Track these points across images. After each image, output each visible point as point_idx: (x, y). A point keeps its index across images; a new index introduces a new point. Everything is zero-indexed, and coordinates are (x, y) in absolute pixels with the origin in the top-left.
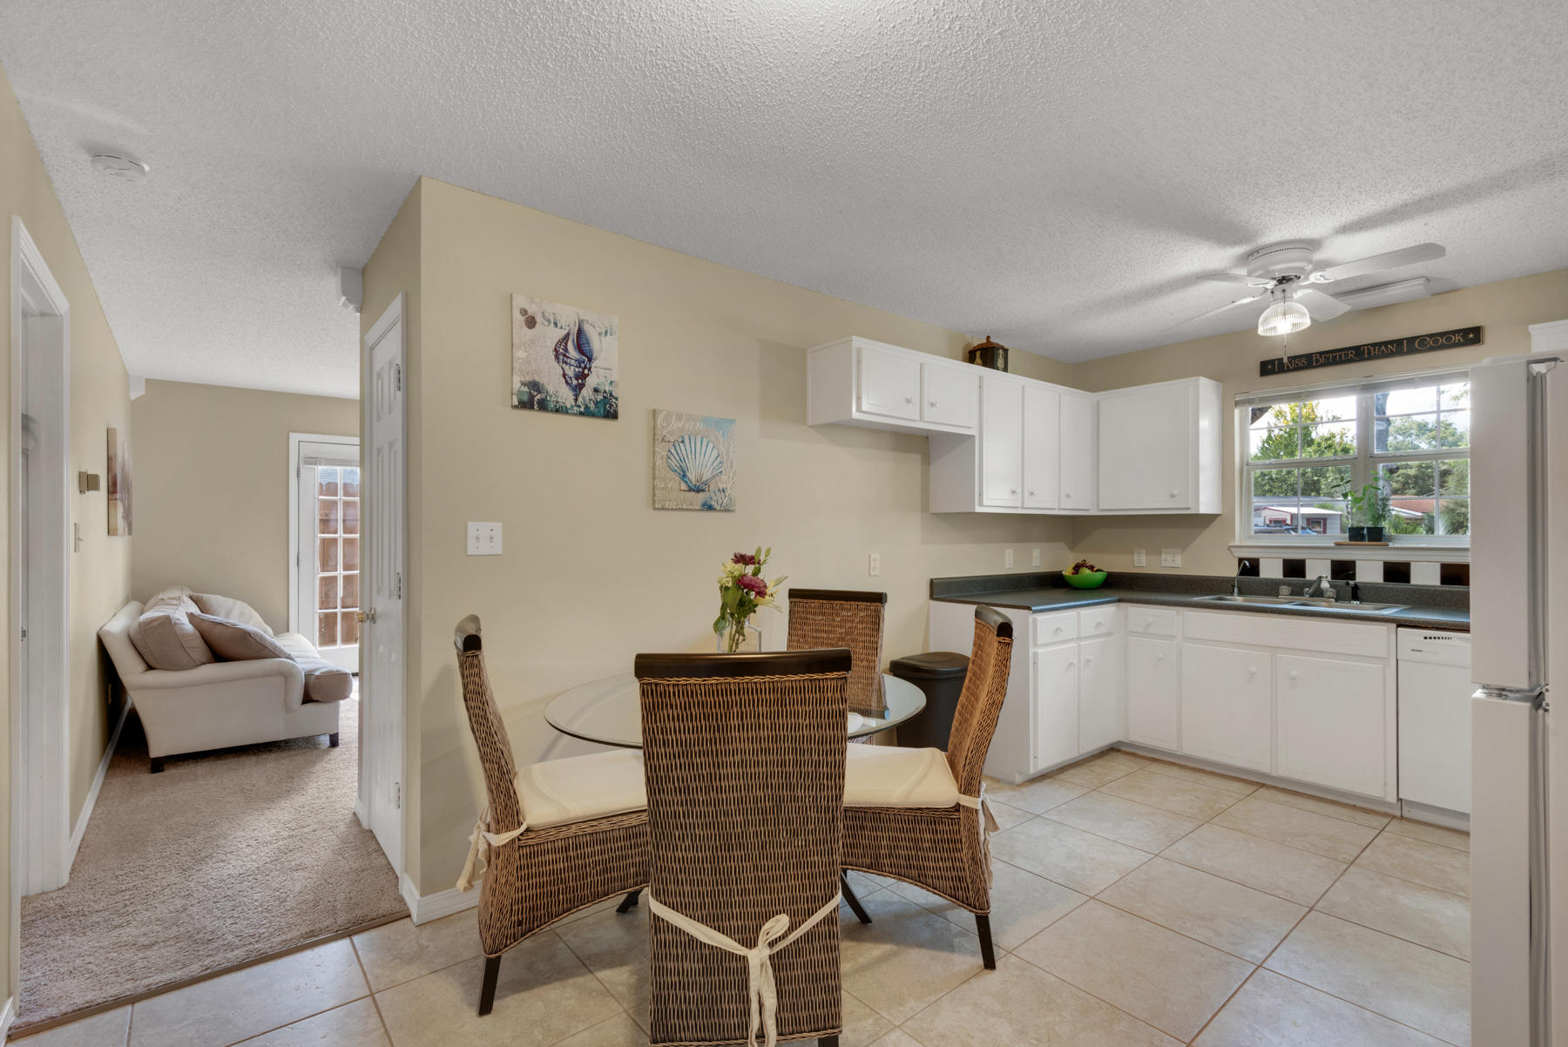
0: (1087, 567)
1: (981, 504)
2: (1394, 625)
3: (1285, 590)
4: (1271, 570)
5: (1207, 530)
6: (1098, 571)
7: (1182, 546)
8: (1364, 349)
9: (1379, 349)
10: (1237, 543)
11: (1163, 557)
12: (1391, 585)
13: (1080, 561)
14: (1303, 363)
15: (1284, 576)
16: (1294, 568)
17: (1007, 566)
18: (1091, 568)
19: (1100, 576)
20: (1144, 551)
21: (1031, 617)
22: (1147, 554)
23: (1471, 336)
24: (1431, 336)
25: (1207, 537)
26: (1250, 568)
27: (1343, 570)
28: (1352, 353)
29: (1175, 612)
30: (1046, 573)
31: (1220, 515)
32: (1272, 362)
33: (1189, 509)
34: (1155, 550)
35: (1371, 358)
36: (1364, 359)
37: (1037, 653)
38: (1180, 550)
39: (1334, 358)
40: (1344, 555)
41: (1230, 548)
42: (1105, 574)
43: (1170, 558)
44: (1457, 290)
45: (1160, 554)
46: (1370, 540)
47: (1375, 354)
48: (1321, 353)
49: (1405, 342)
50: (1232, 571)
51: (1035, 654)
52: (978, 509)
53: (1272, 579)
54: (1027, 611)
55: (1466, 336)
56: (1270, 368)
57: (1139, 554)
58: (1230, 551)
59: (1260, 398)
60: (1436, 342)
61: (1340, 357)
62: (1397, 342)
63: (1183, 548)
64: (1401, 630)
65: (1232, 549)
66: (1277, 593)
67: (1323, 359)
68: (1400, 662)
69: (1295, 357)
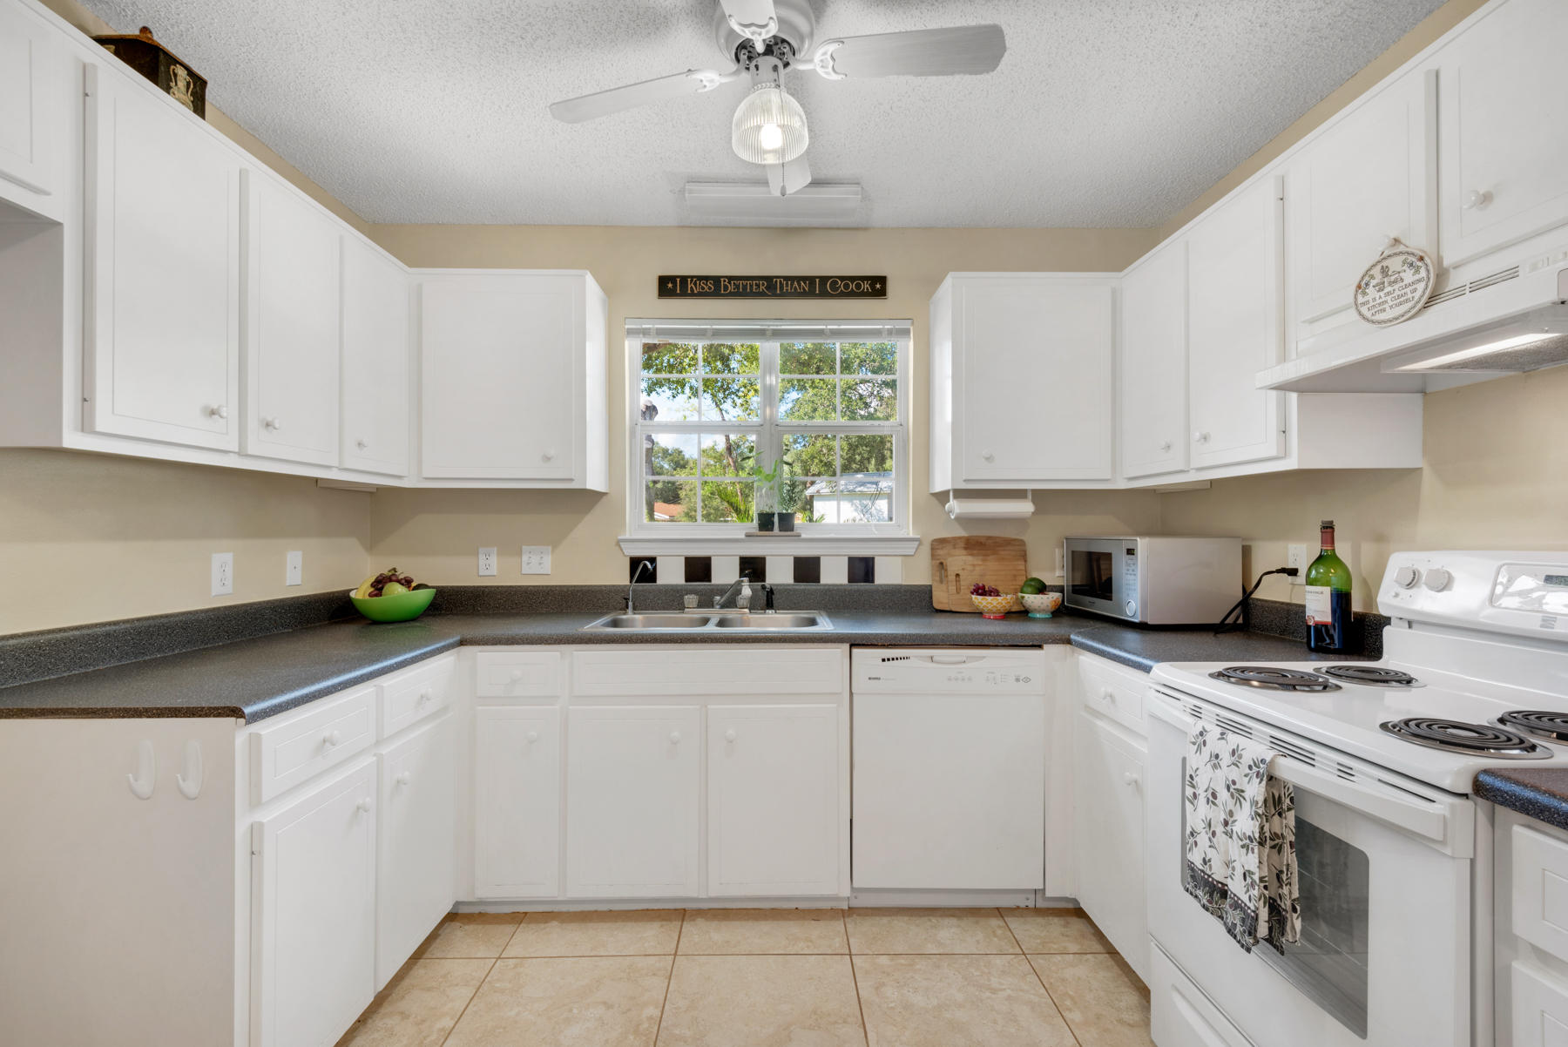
0: (399, 581)
1: (86, 424)
2: (847, 646)
3: (691, 599)
4: (671, 574)
5: (589, 516)
6: (419, 587)
7: (554, 541)
8: (776, 281)
9: (792, 285)
10: (627, 536)
11: (525, 558)
12: (802, 586)
13: (385, 572)
14: (710, 288)
15: (686, 581)
16: (698, 569)
17: (216, 589)
18: (407, 582)
19: (423, 597)
20: (496, 549)
21: (238, 733)
22: (499, 554)
23: (878, 286)
24: (842, 278)
25: (587, 527)
26: (643, 570)
27: (753, 568)
28: (763, 284)
29: (558, 653)
30: (315, 595)
31: (607, 493)
32: (672, 279)
33: (571, 480)
34: (511, 549)
35: (784, 295)
36: (776, 296)
37: (261, 825)
38: (550, 548)
39: (745, 287)
40: (753, 550)
41: (618, 543)
42: (433, 591)
43: (535, 559)
44: (865, 229)
45: (520, 554)
46: (780, 529)
47: (787, 290)
48: (731, 278)
49: (817, 280)
50: (619, 576)
51: (255, 831)
52: (72, 439)
53: (672, 585)
54: (232, 720)
55: (872, 286)
56: (670, 287)
57: (488, 555)
58: (617, 548)
59: (657, 329)
60: (846, 286)
61: (751, 286)
62: (810, 280)
63: (555, 544)
64: (856, 651)
65: (623, 545)
66: (681, 607)
67: (731, 288)
68: (855, 697)
69: (701, 278)
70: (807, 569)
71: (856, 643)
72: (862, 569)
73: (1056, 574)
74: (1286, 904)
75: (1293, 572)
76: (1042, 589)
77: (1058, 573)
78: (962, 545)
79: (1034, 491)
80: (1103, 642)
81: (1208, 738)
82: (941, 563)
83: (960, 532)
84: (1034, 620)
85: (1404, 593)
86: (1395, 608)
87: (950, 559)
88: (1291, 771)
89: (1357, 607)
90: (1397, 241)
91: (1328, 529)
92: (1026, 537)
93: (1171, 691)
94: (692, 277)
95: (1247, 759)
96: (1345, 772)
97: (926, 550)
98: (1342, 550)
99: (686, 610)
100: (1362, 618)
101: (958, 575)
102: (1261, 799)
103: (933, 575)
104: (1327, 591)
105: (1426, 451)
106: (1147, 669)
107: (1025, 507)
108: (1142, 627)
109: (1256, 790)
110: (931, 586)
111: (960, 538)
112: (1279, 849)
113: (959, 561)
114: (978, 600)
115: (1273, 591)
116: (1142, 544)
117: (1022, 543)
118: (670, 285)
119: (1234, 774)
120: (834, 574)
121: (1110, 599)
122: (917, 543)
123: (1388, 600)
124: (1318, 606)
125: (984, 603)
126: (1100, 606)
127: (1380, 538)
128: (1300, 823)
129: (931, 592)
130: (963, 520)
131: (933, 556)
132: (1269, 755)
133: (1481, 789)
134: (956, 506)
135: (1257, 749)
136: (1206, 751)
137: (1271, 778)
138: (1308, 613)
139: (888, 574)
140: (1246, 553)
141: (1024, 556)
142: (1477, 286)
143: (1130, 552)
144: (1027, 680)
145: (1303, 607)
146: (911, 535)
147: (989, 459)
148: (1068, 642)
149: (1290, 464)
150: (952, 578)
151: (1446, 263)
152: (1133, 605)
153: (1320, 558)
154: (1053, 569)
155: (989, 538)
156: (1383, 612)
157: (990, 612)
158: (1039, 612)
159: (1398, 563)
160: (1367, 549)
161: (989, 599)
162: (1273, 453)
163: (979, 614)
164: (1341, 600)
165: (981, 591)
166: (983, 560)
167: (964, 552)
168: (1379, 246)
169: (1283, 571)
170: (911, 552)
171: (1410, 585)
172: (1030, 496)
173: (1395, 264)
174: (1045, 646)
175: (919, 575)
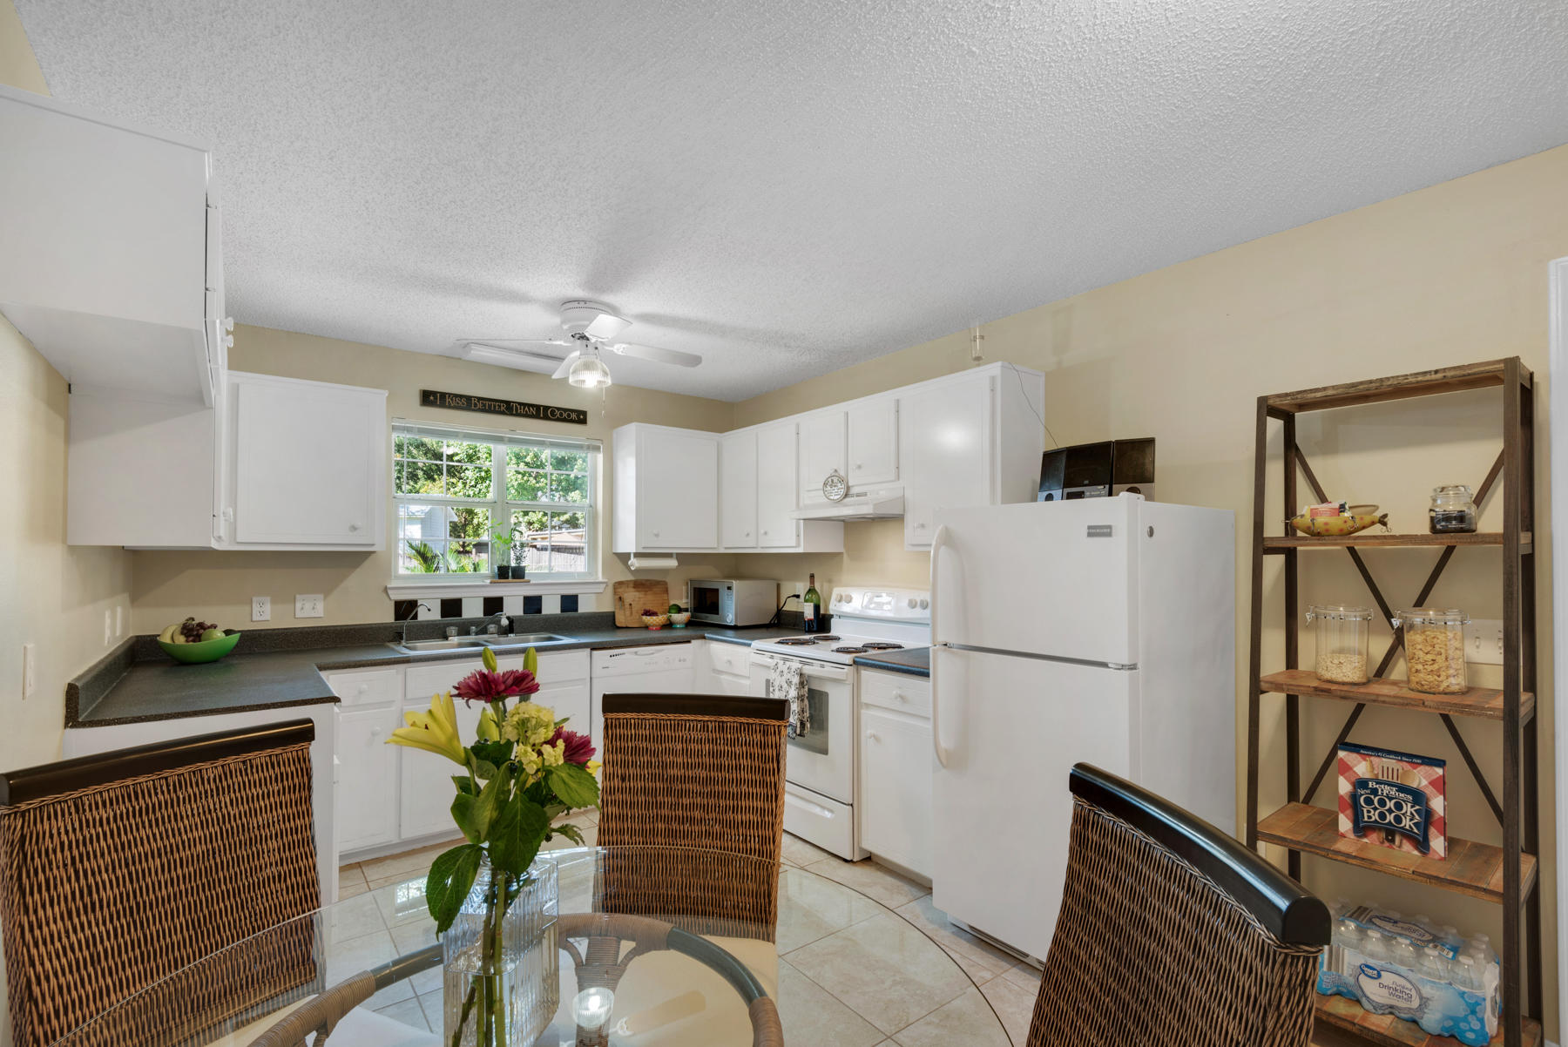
0: (203, 628)
2: (589, 650)
3: (450, 630)
5: (358, 570)
6: (226, 631)
7: (325, 591)
8: (513, 405)
9: (524, 409)
10: (394, 584)
11: (298, 605)
13: (186, 621)
14: (463, 404)
15: (442, 617)
18: (213, 628)
20: (269, 598)
22: (273, 602)
23: (581, 417)
24: (558, 409)
25: (356, 580)
26: (406, 609)
27: (493, 605)
28: (503, 406)
29: (395, 671)
30: (123, 644)
32: (434, 393)
33: (373, 545)
34: (285, 598)
35: (517, 415)
36: (512, 414)
38: (322, 596)
39: (489, 406)
40: (494, 592)
41: (384, 591)
42: (238, 635)
43: (308, 606)
45: (294, 601)
46: (514, 577)
48: (480, 399)
49: (542, 408)
50: (388, 617)
53: (432, 621)
55: (578, 416)
56: (430, 398)
57: (261, 604)
58: (385, 595)
59: (418, 428)
60: (561, 415)
61: (495, 406)
62: (538, 407)
63: (327, 593)
64: (595, 652)
65: (390, 592)
66: (446, 638)
67: (480, 405)
68: (594, 681)
69: (456, 396)
70: (533, 604)
71: (595, 647)
72: (569, 602)
73: (683, 602)
74: (805, 719)
75: (798, 596)
76: (680, 610)
77: (684, 601)
78: (632, 585)
79: (677, 554)
80: (721, 636)
81: (779, 665)
82: (620, 598)
83: (631, 578)
84: (676, 628)
85: (838, 604)
86: (835, 610)
87: (626, 595)
88: (807, 670)
89: (822, 612)
90: (836, 471)
91: (812, 576)
92: (668, 580)
93: (761, 651)
94: (450, 394)
95: (793, 669)
96: (822, 666)
97: (610, 590)
98: (817, 587)
99: (450, 638)
100: (824, 615)
101: (631, 605)
102: (798, 682)
103: (615, 606)
104: (812, 604)
105: (845, 546)
106: (749, 645)
107: (673, 563)
108: (735, 628)
109: (796, 680)
110: (614, 612)
111: (631, 581)
112: (802, 700)
113: (631, 596)
114: (647, 619)
115: (791, 606)
116: (735, 584)
117: (665, 583)
118: (432, 398)
119: (789, 676)
120: (551, 607)
121: (718, 614)
122: (604, 585)
123: (833, 608)
124: (809, 613)
125: (651, 620)
126: (712, 619)
127: (830, 581)
128: (810, 690)
129: (614, 616)
130: (638, 571)
131: (615, 593)
132: (800, 666)
133: (855, 662)
134: (635, 563)
135: (795, 665)
136: (778, 671)
137: (801, 674)
138: (805, 615)
139: (586, 606)
140: (778, 586)
141: (666, 591)
142: (858, 495)
143: (729, 588)
144: (684, 660)
145: (803, 613)
146: (600, 579)
147: (657, 535)
148: (704, 638)
149: (800, 550)
150: (627, 606)
151: (850, 484)
152: (730, 619)
153: (810, 590)
154: (682, 599)
155: (647, 580)
156: (831, 613)
157: (653, 626)
158: (679, 624)
159: (836, 591)
160: (826, 585)
161: (655, 618)
162: (794, 545)
163: (647, 627)
164: (817, 608)
165: (648, 613)
166: (646, 594)
167: (633, 590)
168: (830, 472)
169: (794, 596)
170: (601, 591)
171: (840, 601)
172: (675, 556)
173: (835, 480)
174: (693, 641)
175: (606, 606)
